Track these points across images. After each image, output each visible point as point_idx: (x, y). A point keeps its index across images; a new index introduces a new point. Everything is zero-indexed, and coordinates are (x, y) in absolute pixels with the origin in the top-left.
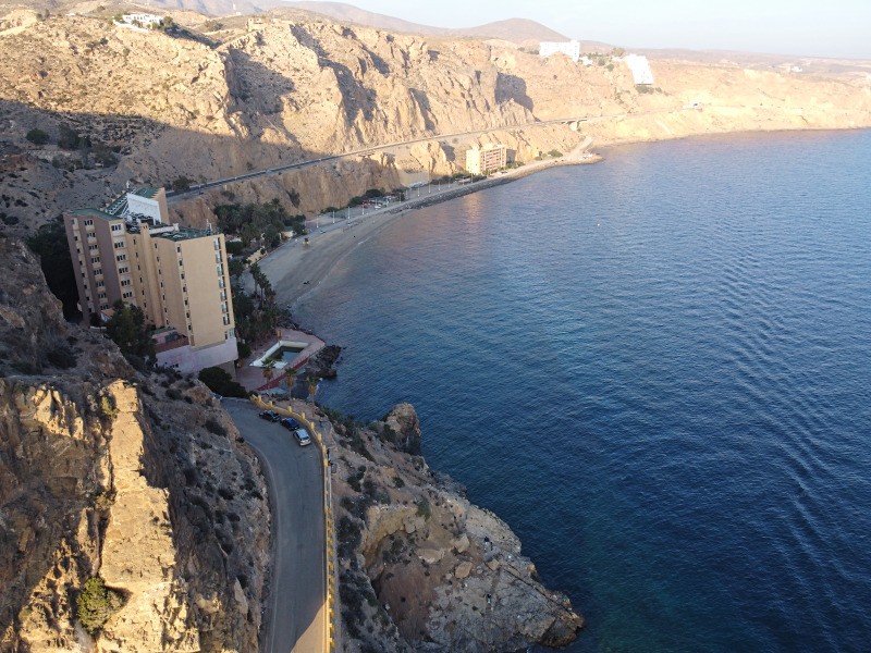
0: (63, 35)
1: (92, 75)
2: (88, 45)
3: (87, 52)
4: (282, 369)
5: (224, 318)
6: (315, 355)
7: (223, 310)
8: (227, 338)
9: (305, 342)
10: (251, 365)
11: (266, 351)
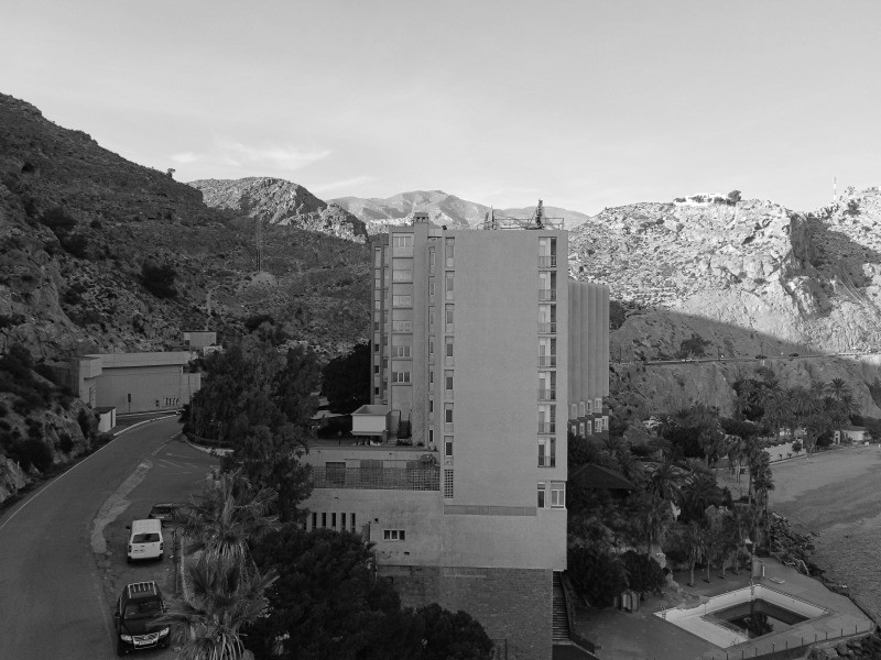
0: (621, 218)
1: (638, 251)
2: (642, 225)
3: (640, 231)
4: (725, 650)
5: (542, 448)
6: (835, 643)
7: (542, 425)
8: (541, 504)
9: (818, 605)
10: (659, 614)
11: (710, 595)
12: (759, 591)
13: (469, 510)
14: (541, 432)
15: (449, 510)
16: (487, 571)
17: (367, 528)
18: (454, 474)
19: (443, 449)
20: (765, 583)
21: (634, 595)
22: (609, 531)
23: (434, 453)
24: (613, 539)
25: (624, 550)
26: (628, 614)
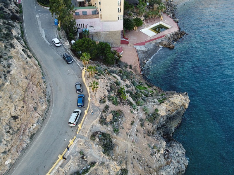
4: (151, 37)
5: (119, 9)
6: (170, 34)
7: (119, 4)
8: (118, 19)
9: (170, 26)
10: (141, 30)
11: (151, 25)
12: (161, 23)
13: (105, 21)
14: (118, 6)
15: (101, 22)
16: (109, 32)
17: (86, 26)
18: (102, 15)
19: (99, 10)
20: (163, 21)
21: (136, 27)
22: (133, 14)
23: (97, 9)
24: (133, 15)
25: (135, 17)
26: (135, 31)
